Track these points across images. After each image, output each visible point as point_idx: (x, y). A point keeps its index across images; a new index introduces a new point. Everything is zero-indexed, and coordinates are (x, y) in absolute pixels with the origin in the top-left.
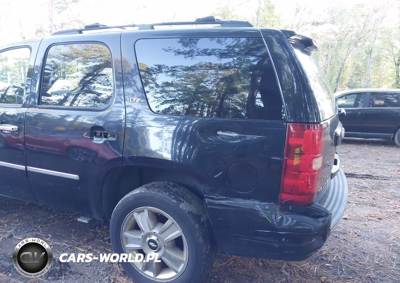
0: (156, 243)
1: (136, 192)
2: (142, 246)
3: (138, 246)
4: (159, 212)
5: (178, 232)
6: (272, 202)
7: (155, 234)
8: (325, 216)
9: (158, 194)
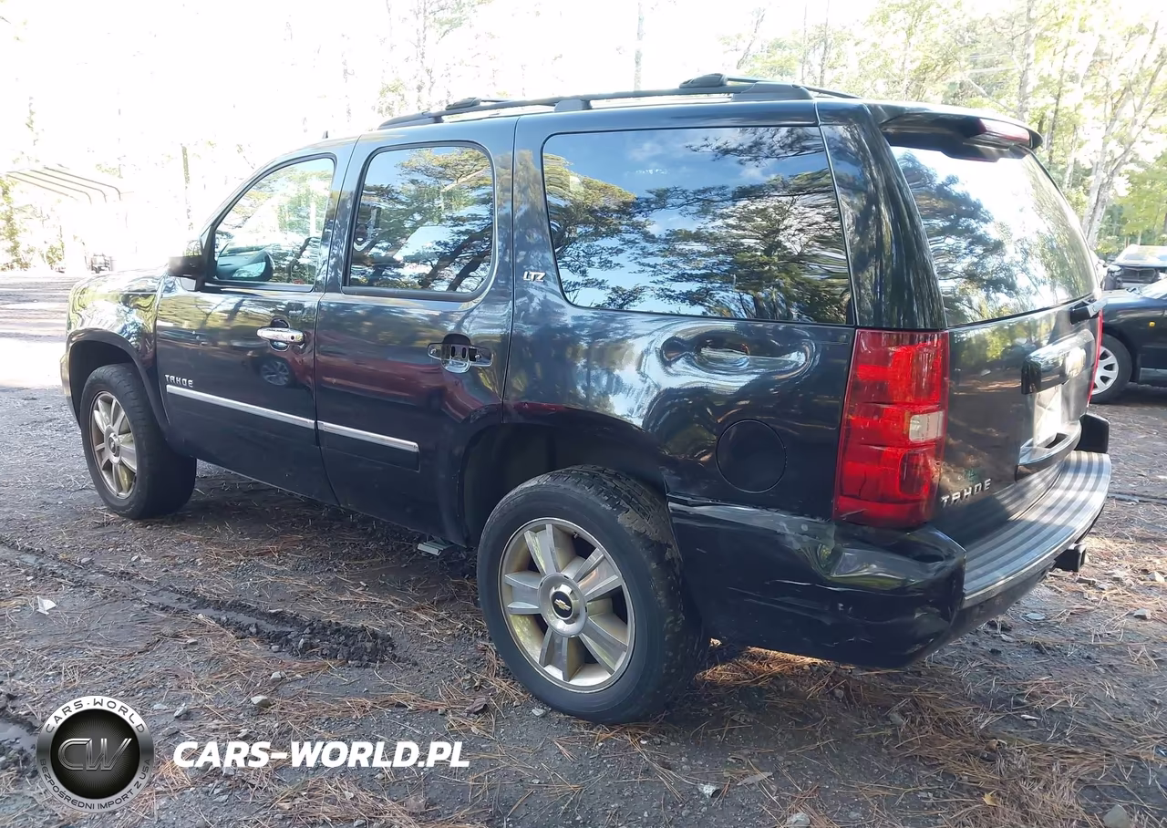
0: (568, 602)
1: (532, 483)
2: (539, 606)
3: (532, 607)
4: (579, 531)
5: (615, 577)
6: (820, 516)
7: (565, 580)
8: (946, 557)
9: (572, 489)
